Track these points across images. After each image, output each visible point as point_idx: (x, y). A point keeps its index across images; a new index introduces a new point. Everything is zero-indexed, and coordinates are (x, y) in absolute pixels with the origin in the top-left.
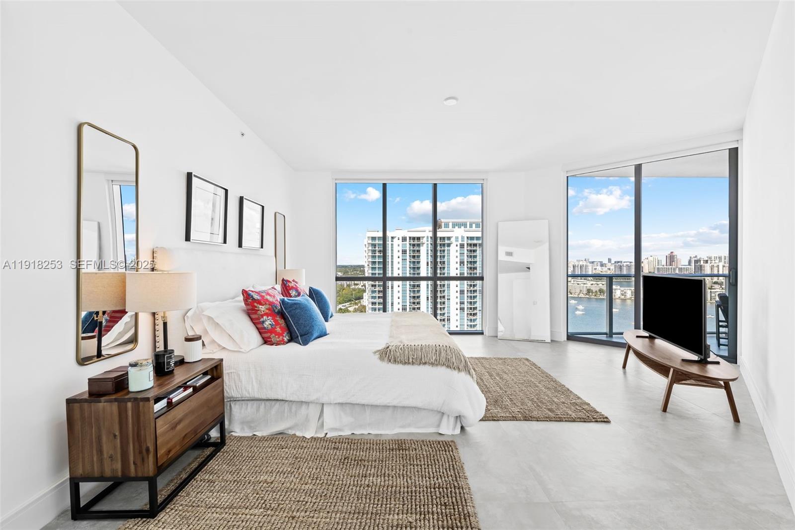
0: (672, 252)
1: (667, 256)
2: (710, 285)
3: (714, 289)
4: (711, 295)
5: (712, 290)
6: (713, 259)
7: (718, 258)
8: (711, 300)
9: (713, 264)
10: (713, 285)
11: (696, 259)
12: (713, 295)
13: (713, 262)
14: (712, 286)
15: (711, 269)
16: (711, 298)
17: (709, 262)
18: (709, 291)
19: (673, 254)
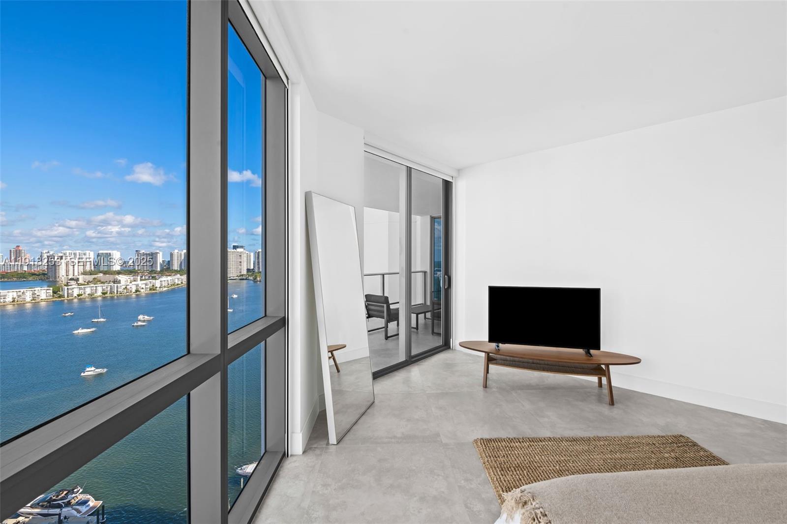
0: (18, 246)
1: (11, 251)
2: (66, 282)
3: (70, 285)
4: (68, 292)
5: (69, 287)
6: (68, 255)
7: (73, 254)
8: (68, 297)
9: (68, 260)
10: (69, 281)
11: (48, 254)
12: (70, 291)
13: (69, 258)
14: (68, 283)
15: (67, 265)
16: (68, 295)
17: (64, 258)
18: (66, 288)
19: (20, 248)
